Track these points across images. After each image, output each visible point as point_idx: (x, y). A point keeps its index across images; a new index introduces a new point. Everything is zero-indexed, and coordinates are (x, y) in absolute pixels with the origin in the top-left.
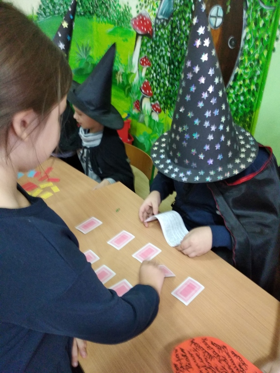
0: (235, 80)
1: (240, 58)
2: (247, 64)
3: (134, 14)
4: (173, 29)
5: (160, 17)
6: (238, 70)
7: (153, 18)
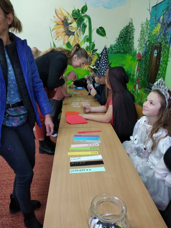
0: (158, 76)
1: (160, 68)
2: (161, 70)
3: (137, 53)
4: (146, 58)
5: (143, 54)
6: (159, 72)
7: (142, 54)
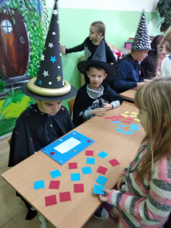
0: (31, 59)
1: (30, 47)
2: (35, 49)
6: (31, 54)
